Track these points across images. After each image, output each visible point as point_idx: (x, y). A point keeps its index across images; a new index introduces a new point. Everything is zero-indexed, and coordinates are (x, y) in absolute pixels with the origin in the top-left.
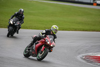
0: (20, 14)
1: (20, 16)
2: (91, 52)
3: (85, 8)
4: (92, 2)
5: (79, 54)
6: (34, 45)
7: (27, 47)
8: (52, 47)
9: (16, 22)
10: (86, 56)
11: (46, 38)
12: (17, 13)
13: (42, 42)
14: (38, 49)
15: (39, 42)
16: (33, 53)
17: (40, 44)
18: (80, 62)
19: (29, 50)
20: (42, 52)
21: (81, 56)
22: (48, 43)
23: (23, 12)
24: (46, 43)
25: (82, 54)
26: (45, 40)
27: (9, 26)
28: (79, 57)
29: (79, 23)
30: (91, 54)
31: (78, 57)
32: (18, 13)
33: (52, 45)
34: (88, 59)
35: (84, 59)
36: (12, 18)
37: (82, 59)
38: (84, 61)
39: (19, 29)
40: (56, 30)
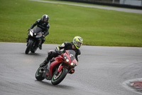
3: (133, 14)
5: (126, 79)
6: (49, 64)
10: (135, 83)
11: (65, 54)
14: (54, 69)
15: (55, 59)
17: (56, 62)
18: (127, 91)
21: (128, 82)
22: (67, 61)
23: (48, 19)
25: (130, 79)
28: (125, 84)
36: (32, 28)
37: (130, 86)
38: (132, 90)
40: (79, 43)
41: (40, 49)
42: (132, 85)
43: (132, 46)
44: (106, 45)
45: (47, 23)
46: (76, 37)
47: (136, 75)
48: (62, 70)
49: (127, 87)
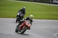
5: (56, 33)
6: (20, 26)
9: (21, 14)
11: (26, 22)
16: (19, 30)
21: (57, 34)
27: (17, 16)
31: (55, 34)
36: (19, 12)
40: (32, 18)
44: (47, 19)
46: (31, 15)
49: (56, 36)
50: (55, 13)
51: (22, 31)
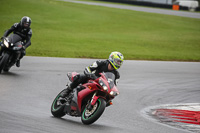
0: (24, 27)
1: (22, 32)
2: (167, 102)
4: (170, 2)
5: (145, 105)
6: (75, 93)
7: (59, 96)
8: (112, 97)
10: (158, 110)
11: (101, 79)
12: (16, 24)
13: (93, 87)
15: (85, 85)
16: (72, 108)
17: (87, 90)
18: (147, 121)
19: (63, 102)
20: (92, 107)
21: (148, 109)
22: (105, 88)
23: (30, 22)
24: (101, 88)
26: (97, 82)
27: (1, 52)
28: (144, 112)
29: (145, 45)
30: (167, 106)
31: (142, 111)
32: (19, 26)
33: (112, 93)
34: (163, 115)
35: (154, 116)
37: (150, 115)
38: (154, 120)
39: (21, 57)
40: (119, 62)
41: (18, 65)
42: (153, 113)
43: (153, 59)
45: (28, 29)
46: (113, 53)
47: (159, 100)
48: (98, 102)
50: (146, 36)
51: (87, 113)
